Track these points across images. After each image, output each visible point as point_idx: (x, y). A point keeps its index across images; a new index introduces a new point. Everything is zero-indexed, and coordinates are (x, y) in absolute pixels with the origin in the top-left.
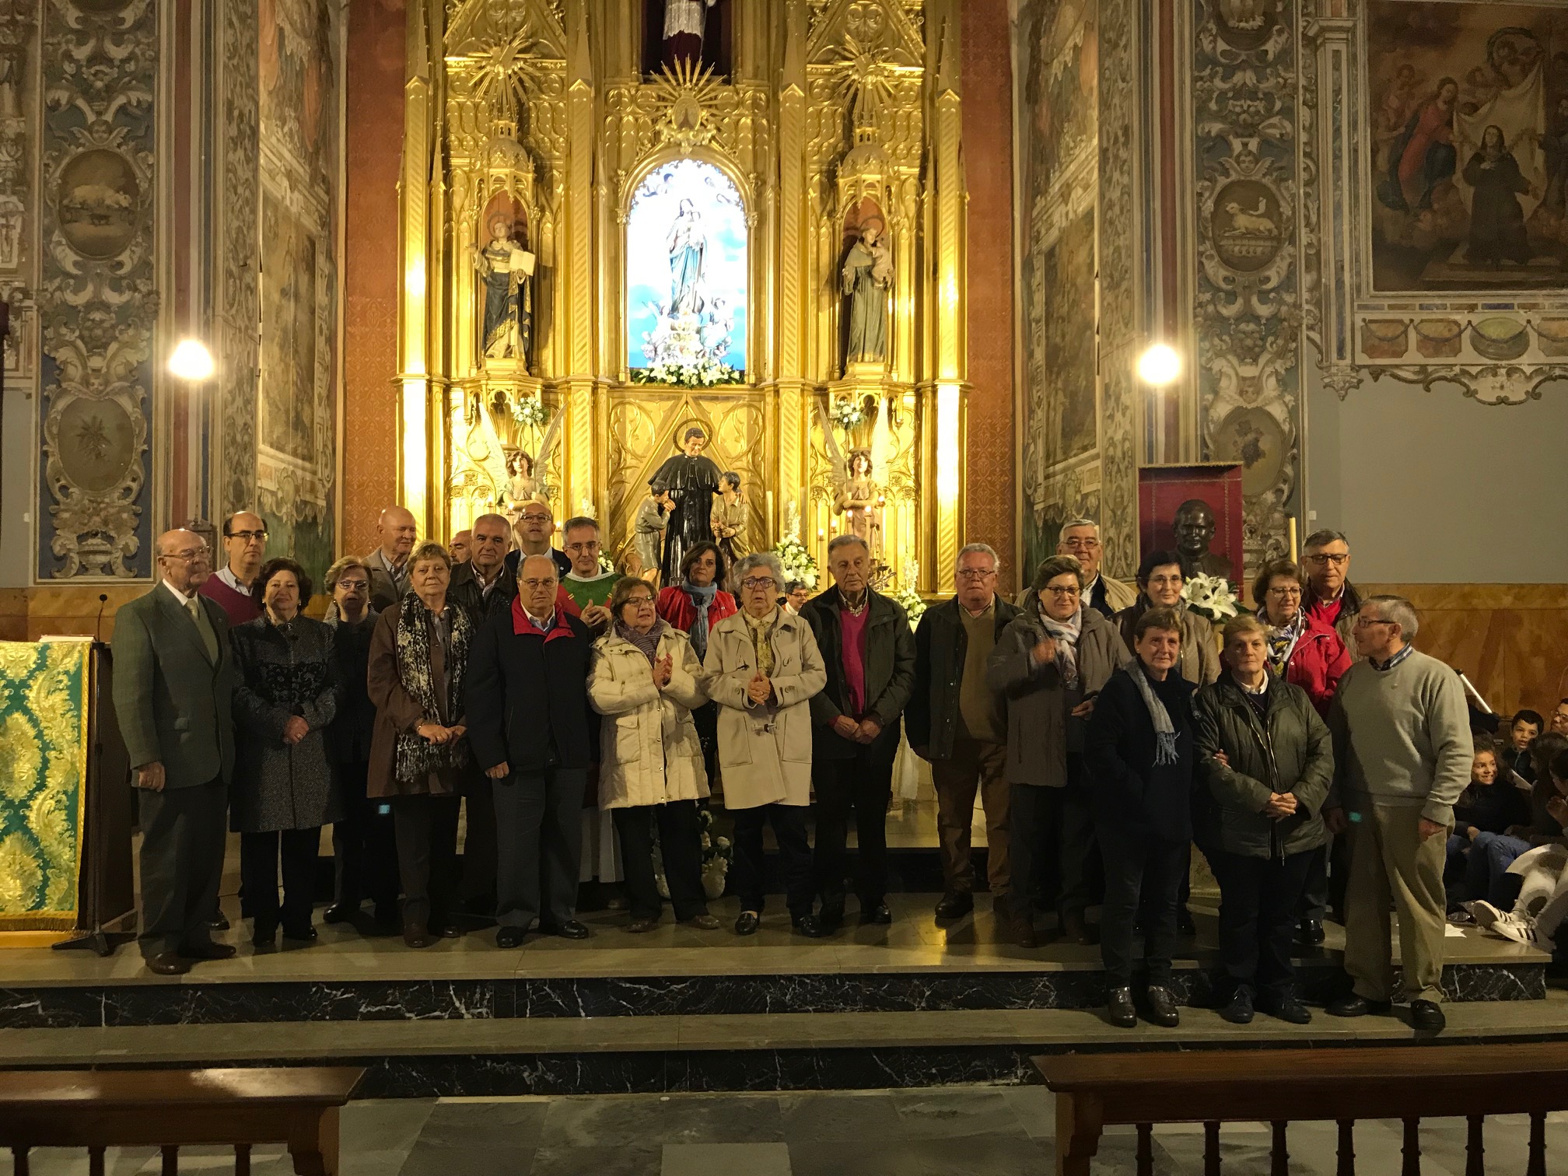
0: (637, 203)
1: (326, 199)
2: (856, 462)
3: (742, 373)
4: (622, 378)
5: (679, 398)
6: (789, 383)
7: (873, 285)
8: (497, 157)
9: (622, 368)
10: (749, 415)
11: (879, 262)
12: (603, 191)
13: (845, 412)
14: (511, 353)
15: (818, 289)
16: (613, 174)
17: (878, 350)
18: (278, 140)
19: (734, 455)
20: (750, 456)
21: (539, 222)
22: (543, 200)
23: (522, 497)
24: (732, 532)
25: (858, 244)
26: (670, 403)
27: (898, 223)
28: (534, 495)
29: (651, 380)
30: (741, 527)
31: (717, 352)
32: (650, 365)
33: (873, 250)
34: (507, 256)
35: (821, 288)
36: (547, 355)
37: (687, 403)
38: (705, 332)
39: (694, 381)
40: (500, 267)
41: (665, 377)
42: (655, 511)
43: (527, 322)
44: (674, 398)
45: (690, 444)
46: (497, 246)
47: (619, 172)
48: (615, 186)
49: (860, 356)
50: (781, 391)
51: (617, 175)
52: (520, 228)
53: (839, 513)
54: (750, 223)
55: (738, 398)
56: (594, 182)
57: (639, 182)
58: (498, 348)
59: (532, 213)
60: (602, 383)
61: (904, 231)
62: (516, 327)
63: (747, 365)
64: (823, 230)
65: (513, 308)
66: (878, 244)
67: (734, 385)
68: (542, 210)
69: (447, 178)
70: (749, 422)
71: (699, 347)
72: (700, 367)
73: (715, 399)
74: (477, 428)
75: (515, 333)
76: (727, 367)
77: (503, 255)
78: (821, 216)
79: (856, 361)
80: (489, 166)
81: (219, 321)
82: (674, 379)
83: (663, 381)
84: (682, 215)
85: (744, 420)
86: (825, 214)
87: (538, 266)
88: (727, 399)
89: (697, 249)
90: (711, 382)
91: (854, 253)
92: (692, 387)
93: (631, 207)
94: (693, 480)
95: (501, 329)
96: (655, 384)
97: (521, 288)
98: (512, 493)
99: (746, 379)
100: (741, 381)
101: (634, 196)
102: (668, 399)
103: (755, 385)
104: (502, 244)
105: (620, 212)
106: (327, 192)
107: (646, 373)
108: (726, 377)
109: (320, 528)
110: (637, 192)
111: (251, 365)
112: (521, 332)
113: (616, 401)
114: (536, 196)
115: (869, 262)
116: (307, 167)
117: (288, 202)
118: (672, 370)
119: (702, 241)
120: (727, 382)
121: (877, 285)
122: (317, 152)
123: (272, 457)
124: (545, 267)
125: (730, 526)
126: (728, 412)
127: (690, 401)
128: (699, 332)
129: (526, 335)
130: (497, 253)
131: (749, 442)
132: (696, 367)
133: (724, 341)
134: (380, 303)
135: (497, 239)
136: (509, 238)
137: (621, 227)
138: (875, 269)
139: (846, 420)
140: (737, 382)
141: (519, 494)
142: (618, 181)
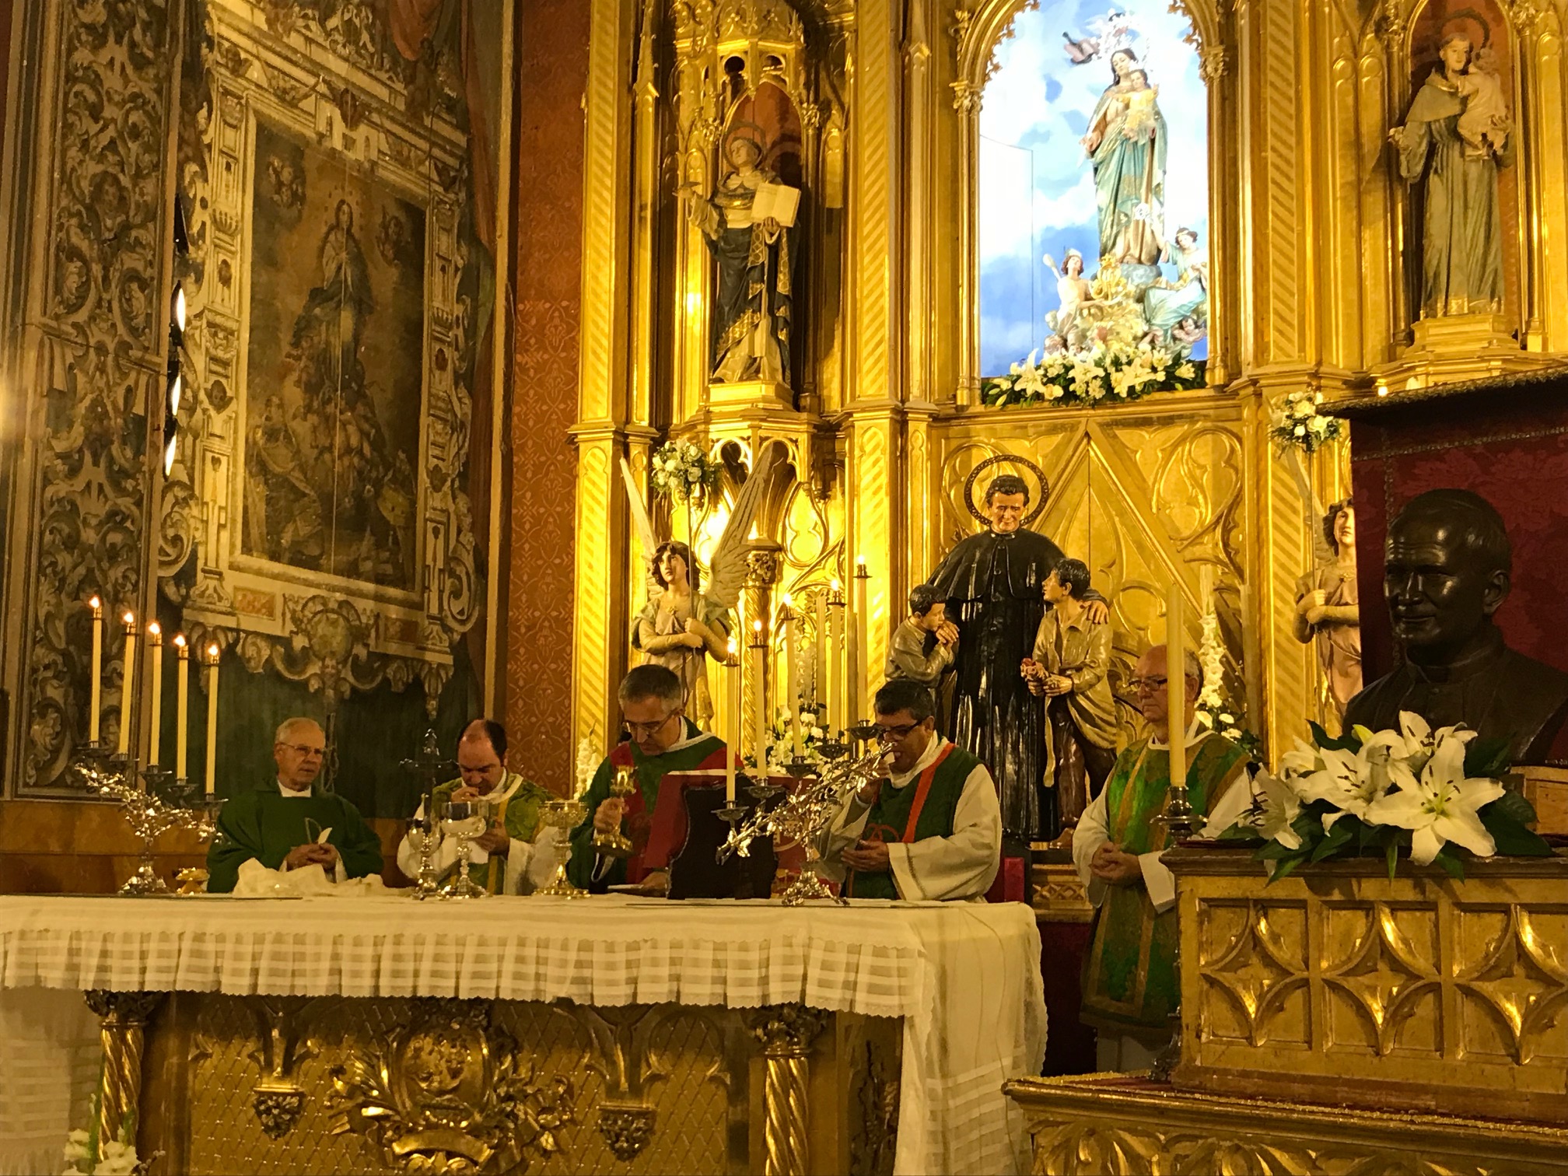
0: (996, 68)
2: (1339, 521)
3: (1201, 367)
4: (962, 398)
5: (1073, 428)
6: (1280, 374)
7: (1462, 154)
9: (963, 380)
10: (1217, 446)
11: (1470, 105)
12: (921, 52)
14: (758, 371)
15: (1359, 180)
16: (949, 20)
19: (1186, 533)
20: (1219, 530)
21: (819, 131)
22: (826, 90)
23: (669, 629)
24: (1066, 684)
25: (1434, 77)
26: (1058, 438)
27: (1530, 22)
28: (689, 623)
29: (1016, 397)
30: (1087, 675)
31: (1179, 333)
32: (1015, 369)
33: (1458, 81)
34: (749, 196)
35: (1366, 177)
36: (831, 373)
37: (1087, 434)
38: (1154, 297)
39: (1097, 392)
40: (737, 220)
41: (1042, 389)
42: (917, 649)
43: (782, 312)
44: (1062, 428)
45: (995, 509)
46: (734, 183)
47: (959, 14)
48: (949, 41)
49: (1440, 305)
50: (1265, 391)
51: (956, 21)
52: (789, 147)
54: (1209, 69)
55: (1192, 418)
56: (902, 41)
57: (999, 27)
58: (735, 359)
59: (808, 113)
60: (917, 411)
61: (1546, 38)
62: (764, 324)
63: (1211, 351)
64: (1366, 62)
65: (759, 288)
66: (1472, 69)
67: (1180, 393)
68: (825, 109)
69: (666, 78)
70: (1215, 466)
72: (1108, 361)
73: (1144, 422)
74: (712, 514)
75: (761, 336)
76: (1163, 358)
77: (741, 196)
78: (1363, 34)
79: (1435, 316)
80: (716, 40)
82: (1058, 391)
83: (1038, 396)
84: (1117, 82)
85: (1206, 461)
86: (1371, 26)
87: (803, 210)
88: (1168, 421)
89: (1144, 140)
90: (1131, 389)
91: (1425, 92)
92: (1096, 404)
93: (985, 77)
95: (736, 331)
96: (1023, 405)
97: (774, 250)
99: (1207, 379)
100: (1198, 382)
101: (990, 55)
102: (1053, 430)
103: (1221, 388)
104: (747, 177)
105: (959, 86)
107: (1006, 385)
108: (1161, 377)
110: (996, 49)
112: (773, 332)
113: (954, 444)
114: (812, 84)
115: (1455, 109)
118: (1052, 373)
119: (1152, 123)
120: (1167, 386)
121: (1469, 151)
123: (275, 577)
124: (831, 210)
125: (1062, 672)
126: (1175, 446)
127: (1095, 431)
128: (1141, 299)
129: (782, 336)
130: (733, 196)
131: (1215, 505)
132: (1099, 364)
133: (1196, 311)
135: (736, 170)
136: (758, 166)
137: (963, 116)
138: (1463, 120)
140: (1187, 384)
141: (664, 624)
142: (957, 31)
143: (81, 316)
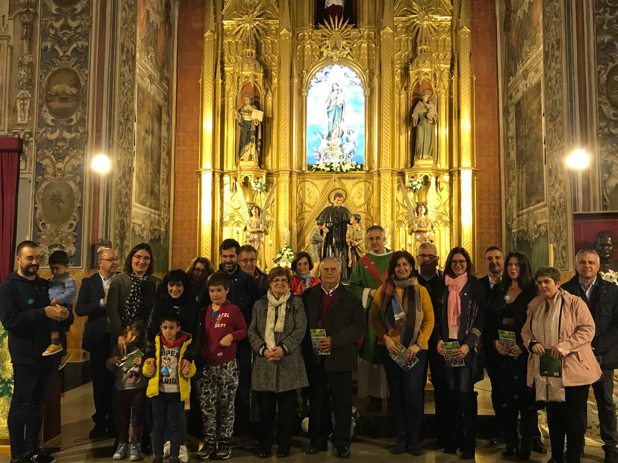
0: (312, 86)
1: (167, 88)
2: (420, 208)
3: (362, 166)
4: (304, 169)
5: (331, 178)
6: (385, 170)
7: (427, 122)
8: (246, 66)
9: (304, 164)
10: (365, 186)
11: (430, 110)
12: (296, 81)
13: (414, 184)
14: (252, 158)
15: (400, 125)
16: (300, 72)
17: (430, 153)
18: (145, 61)
19: (358, 205)
20: (366, 206)
21: (265, 96)
22: (267, 86)
23: (255, 227)
24: (357, 243)
25: (420, 102)
26: (327, 181)
27: (440, 92)
28: (261, 226)
29: (318, 170)
30: (361, 241)
31: (350, 156)
32: (317, 163)
33: (427, 105)
34: (250, 112)
35: (401, 124)
36: (268, 159)
37: (335, 180)
38: (344, 146)
39: (339, 170)
40: (247, 118)
41: (324, 168)
42: (319, 233)
43: (259, 143)
44: (329, 178)
45: (336, 200)
46: (245, 108)
47: (303, 71)
48: (301, 78)
49: (421, 156)
50: (381, 174)
51: (302, 73)
52: (256, 99)
53: (411, 234)
54: (366, 94)
55: (360, 178)
56: (291, 77)
57: (313, 76)
58: (246, 156)
59: (262, 92)
60: (294, 172)
61: (443, 95)
62: (254, 146)
63: (365, 162)
64: (402, 96)
65: (253, 137)
66: (430, 102)
67: (358, 172)
68: (267, 91)
69: (223, 77)
70: (365, 189)
71: (341, 154)
72: (341, 163)
73: (349, 178)
74: (236, 194)
75: (253, 149)
76: (354, 163)
77: (248, 112)
78: (401, 89)
79: (419, 159)
80: (242, 70)
81: (115, 145)
82: (329, 169)
83: (324, 170)
84: (333, 91)
85: (363, 188)
86: (403, 88)
87: (265, 117)
88: (354, 178)
89: (341, 107)
90: (347, 170)
91: (418, 106)
92: (337, 173)
93: (309, 88)
94: (337, 218)
95: (247, 147)
96: (319, 172)
97: (257, 127)
98: (251, 225)
99: (364, 168)
100: (361, 169)
101: (310, 83)
102: (326, 178)
103: (368, 171)
104: (248, 107)
105: (304, 91)
106: (168, 85)
107: (315, 167)
108: (354, 168)
109: (162, 242)
110: (312, 81)
111: (130, 166)
112: (256, 148)
113: (301, 180)
114: (264, 84)
115: (425, 111)
116: (158, 74)
117: (149, 90)
118: (328, 165)
119: (343, 103)
120: (355, 170)
121: (429, 122)
122: (163, 66)
123: (140, 208)
124: (268, 118)
125: (356, 240)
126: (355, 184)
127: (336, 179)
128: (341, 146)
129: (259, 150)
130: (245, 112)
131: (365, 199)
132: (339, 163)
133: (353, 150)
134: (191, 136)
135: (245, 105)
136: (251, 104)
137: (304, 98)
139: (414, 188)
140: (360, 170)
141: (254, 225)
142: (303, 76)
143: (122, 140)
